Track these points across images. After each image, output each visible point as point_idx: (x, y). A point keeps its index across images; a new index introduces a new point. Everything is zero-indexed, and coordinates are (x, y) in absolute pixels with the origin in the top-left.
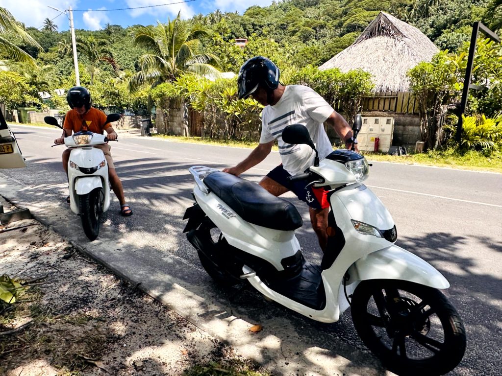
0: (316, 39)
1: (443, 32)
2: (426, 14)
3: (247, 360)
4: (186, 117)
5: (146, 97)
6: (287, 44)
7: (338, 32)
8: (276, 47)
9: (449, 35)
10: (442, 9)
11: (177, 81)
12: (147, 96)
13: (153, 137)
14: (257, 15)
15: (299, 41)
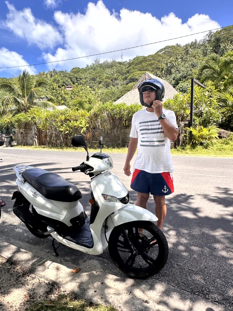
0: (113, 86)
1: (179, 83)
2: (170, 73)
3: (70, 293)
4: (35, 134)
5: (8, 122)
6: (96, 89)
7: (125, 82)
8: (90, 91)
9: (183, 84)
10: (178, 71)
11: (28, 112)
12: (10, 121)
13: (14, 147)
14: (78, 72)
15: (104, 87)
